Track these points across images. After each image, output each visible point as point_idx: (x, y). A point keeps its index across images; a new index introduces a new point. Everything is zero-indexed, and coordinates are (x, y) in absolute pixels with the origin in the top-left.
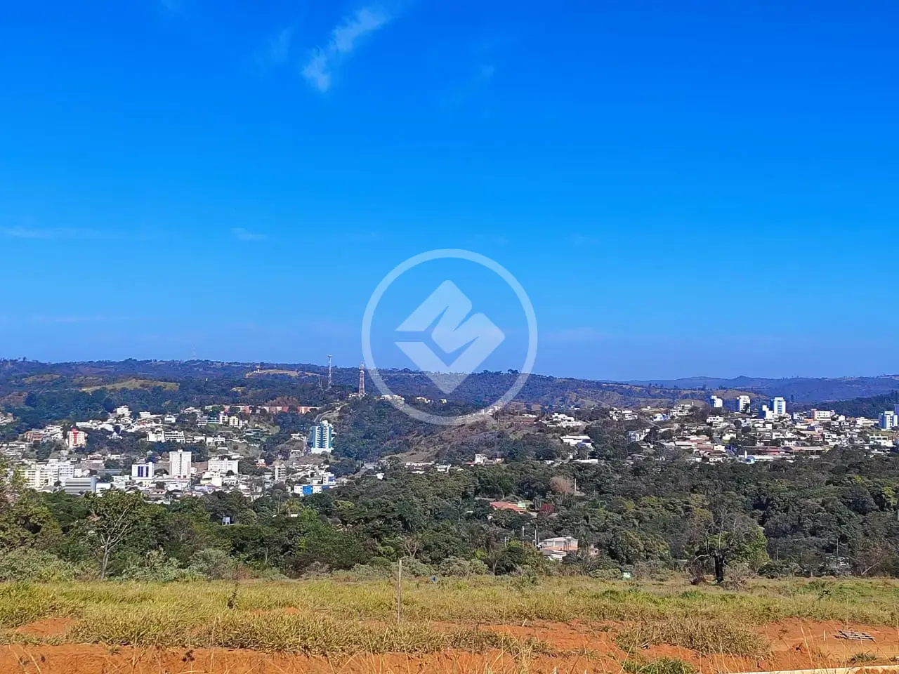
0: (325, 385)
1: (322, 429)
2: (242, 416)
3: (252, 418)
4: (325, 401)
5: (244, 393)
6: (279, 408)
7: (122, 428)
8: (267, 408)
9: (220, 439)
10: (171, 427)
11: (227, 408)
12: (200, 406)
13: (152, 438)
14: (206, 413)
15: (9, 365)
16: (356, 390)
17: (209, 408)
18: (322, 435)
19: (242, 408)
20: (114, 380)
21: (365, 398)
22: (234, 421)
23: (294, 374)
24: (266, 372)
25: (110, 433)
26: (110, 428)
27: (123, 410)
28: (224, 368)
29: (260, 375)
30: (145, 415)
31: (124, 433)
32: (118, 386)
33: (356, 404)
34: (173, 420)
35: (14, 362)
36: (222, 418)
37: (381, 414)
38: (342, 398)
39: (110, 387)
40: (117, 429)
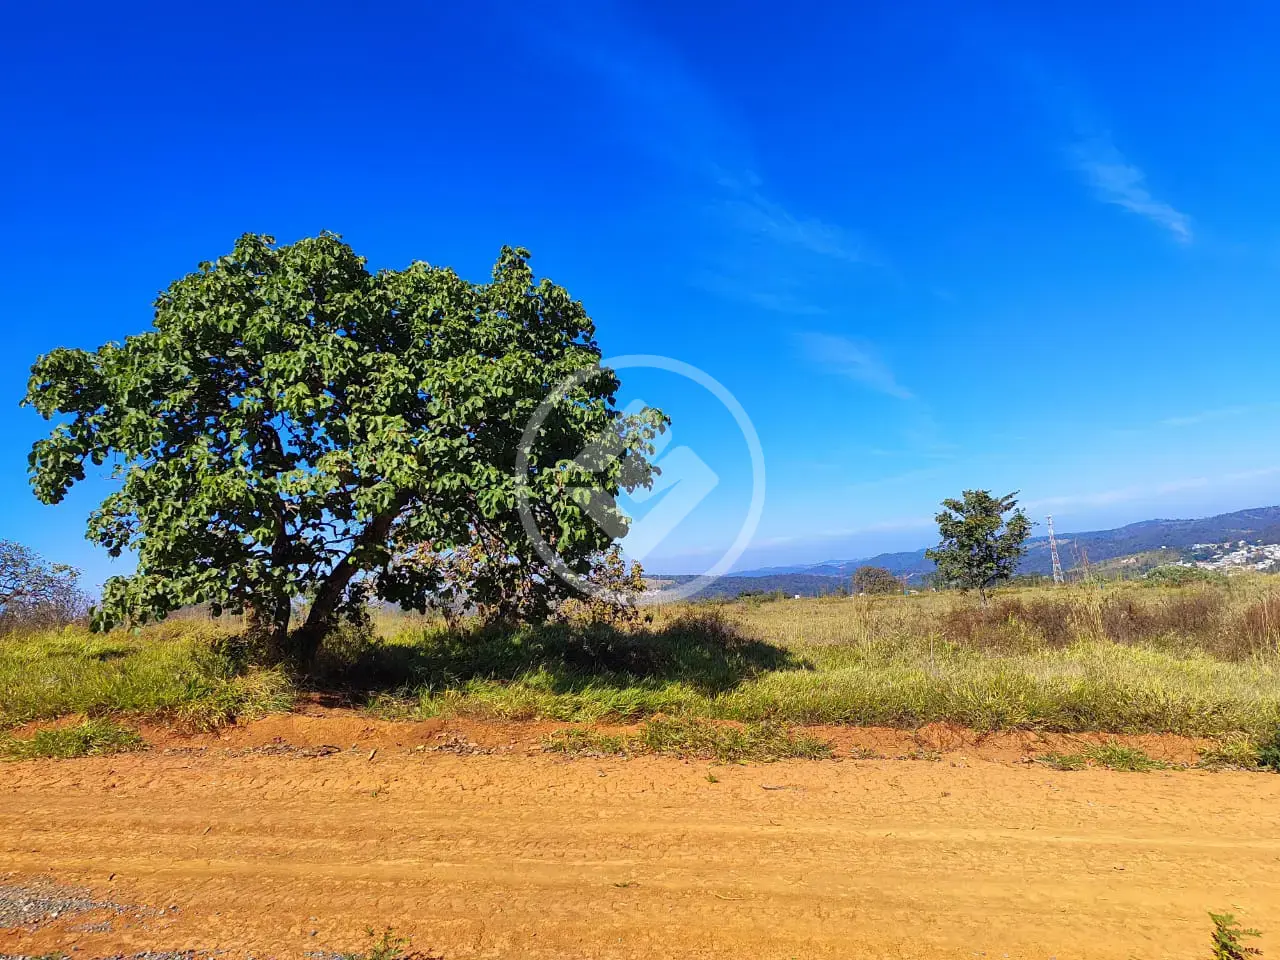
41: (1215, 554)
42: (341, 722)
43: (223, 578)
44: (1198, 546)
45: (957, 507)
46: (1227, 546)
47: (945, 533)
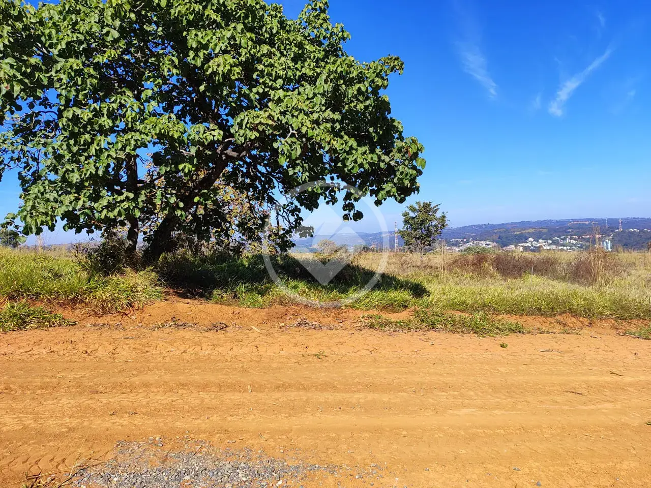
0: (605, 227)
1: (607, 243)
2: (575, 239)
3: (579, 240)
4: (606, 233)
5: (572, 231)
6: (588, 236)
7: (534, 245)
8: (584, 237)
9: (568, 248)
10: (550, 245)
11: (569, 237)
12: (559, 237)
13: (545, 248)
14: (562, 239)
15: (484, 226)
16: (618, 229)
17: (563, 237)
18: (607, 245)
19: (574, 237)
20: (525, 229)
21: (622, 231)
22: (572, 241)
23: (587, 223)
24: (576, 223)
25: (530, 247)
26: (530, 245)
27: (531, 239)
28: (557, 222)
29: (573, 224)
30: (540, 241)
31: (535, 247)
32: (527, 231)
33: (619, 233)
34: (551, 242)
35: (485, 225)
36: (568, 241)
37: (630, 237)
38: (612, 231)
39: (524, 232)
40: (532, 245)
41: (460, 243)
42: (186, 307)
43: (135, 200)
44: (454, 240)
45: (414, 210)
46: (465, 240)
47: (406, 222)
